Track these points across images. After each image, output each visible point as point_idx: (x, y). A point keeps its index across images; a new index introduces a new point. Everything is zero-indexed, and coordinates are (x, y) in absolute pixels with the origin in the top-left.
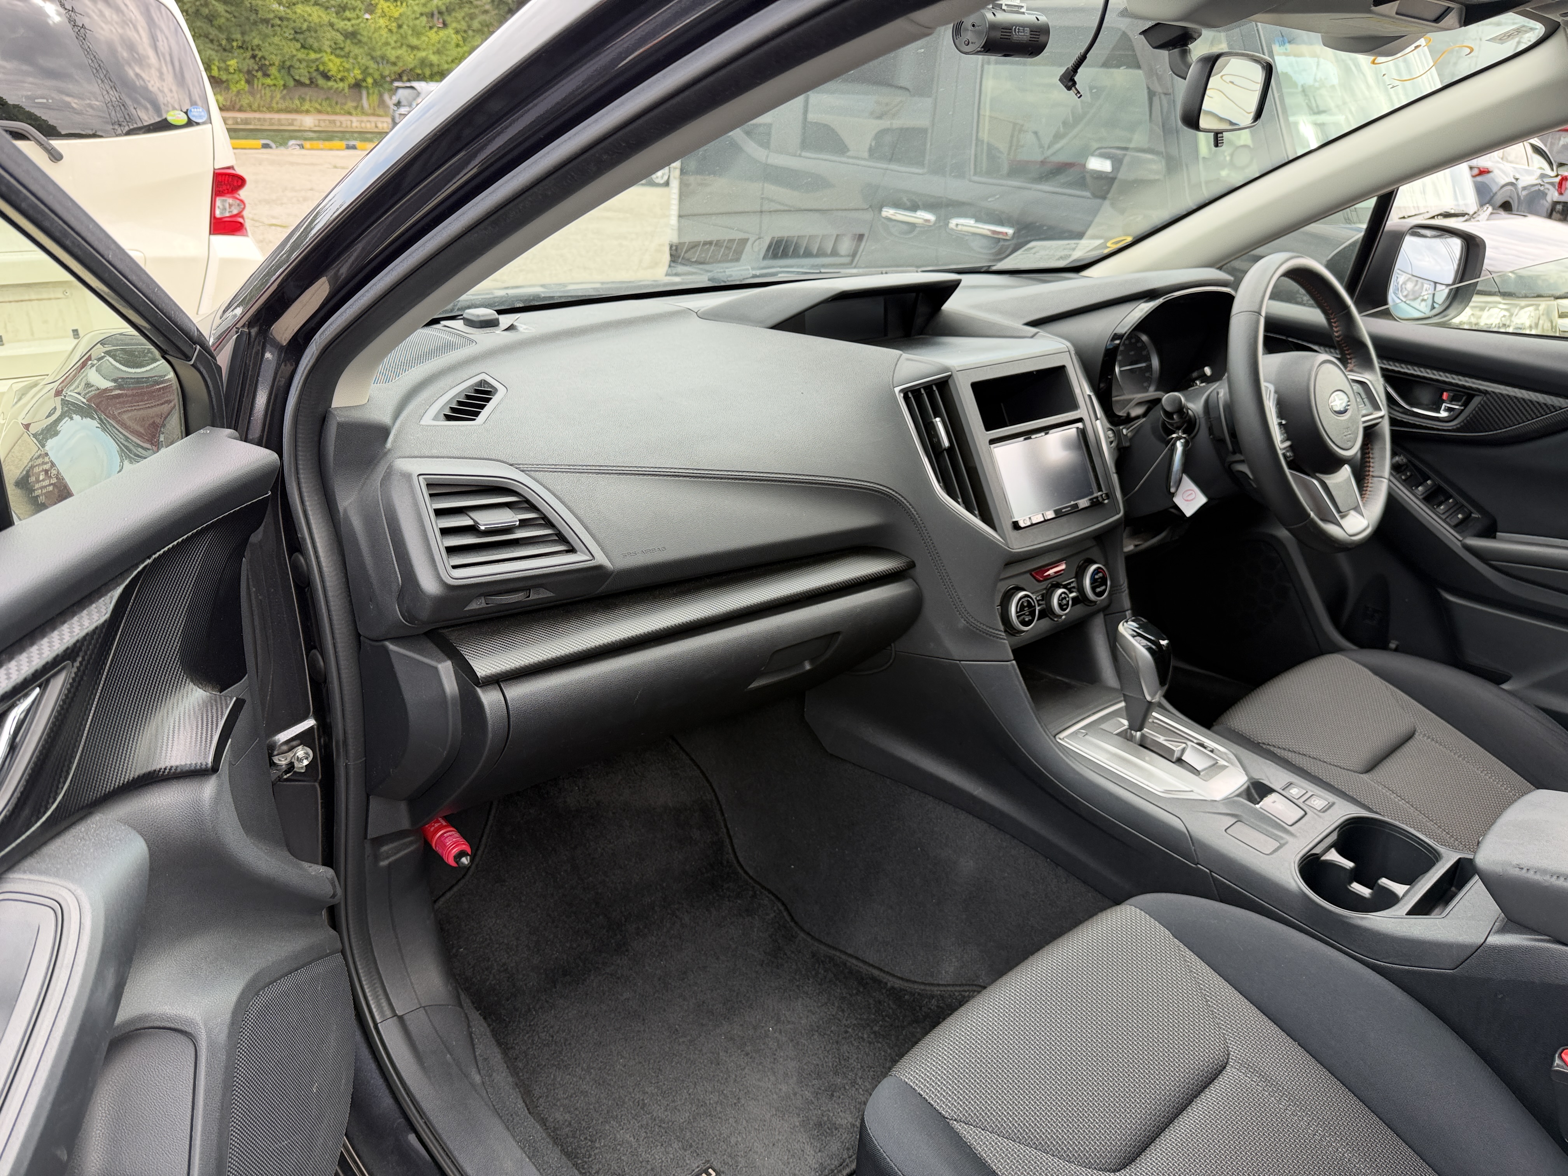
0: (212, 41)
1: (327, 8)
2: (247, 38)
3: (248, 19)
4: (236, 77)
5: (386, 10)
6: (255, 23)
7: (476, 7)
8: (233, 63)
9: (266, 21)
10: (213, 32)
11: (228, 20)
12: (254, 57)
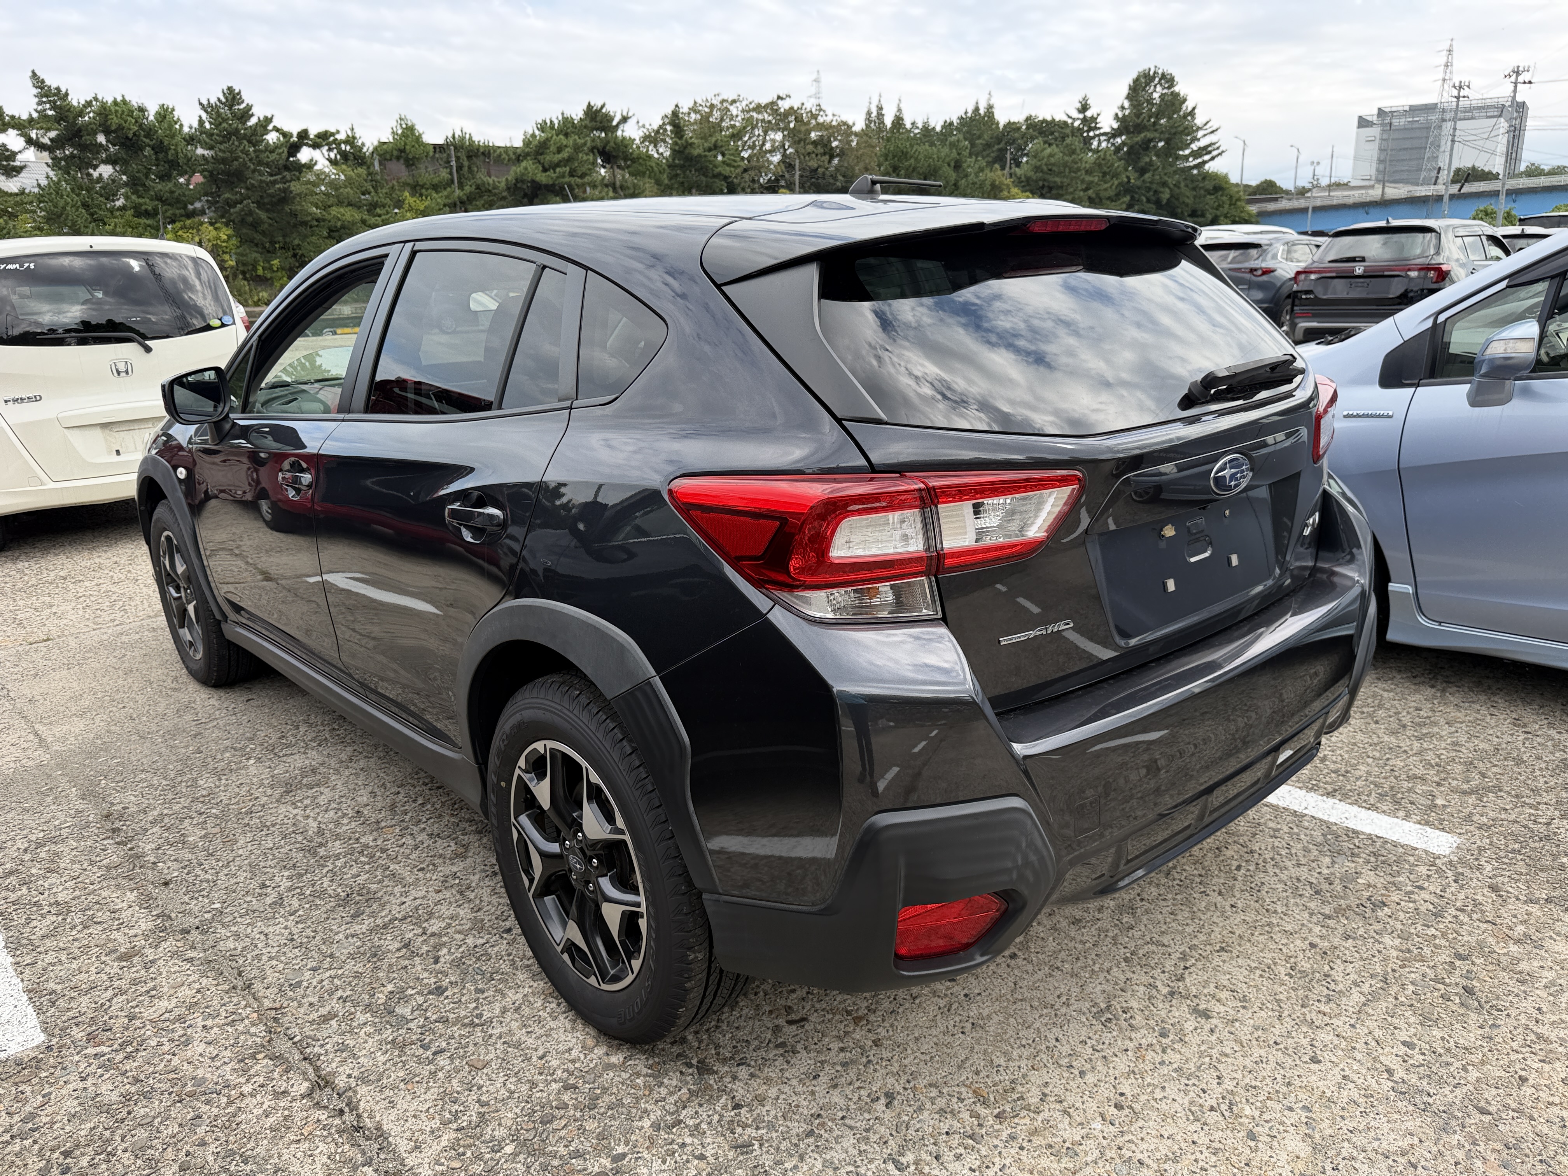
0: (257, 245)
1: (359, 208)
2: (288, 240)
3: (289, 223)
4: (279, 274)
5: (413, 204)
6: (295, 226)
7: (495, 195)
8: (276, 262)
9: (304, 224)
10: (258, 237)
11: (270, 225)
12: (295, 255)
